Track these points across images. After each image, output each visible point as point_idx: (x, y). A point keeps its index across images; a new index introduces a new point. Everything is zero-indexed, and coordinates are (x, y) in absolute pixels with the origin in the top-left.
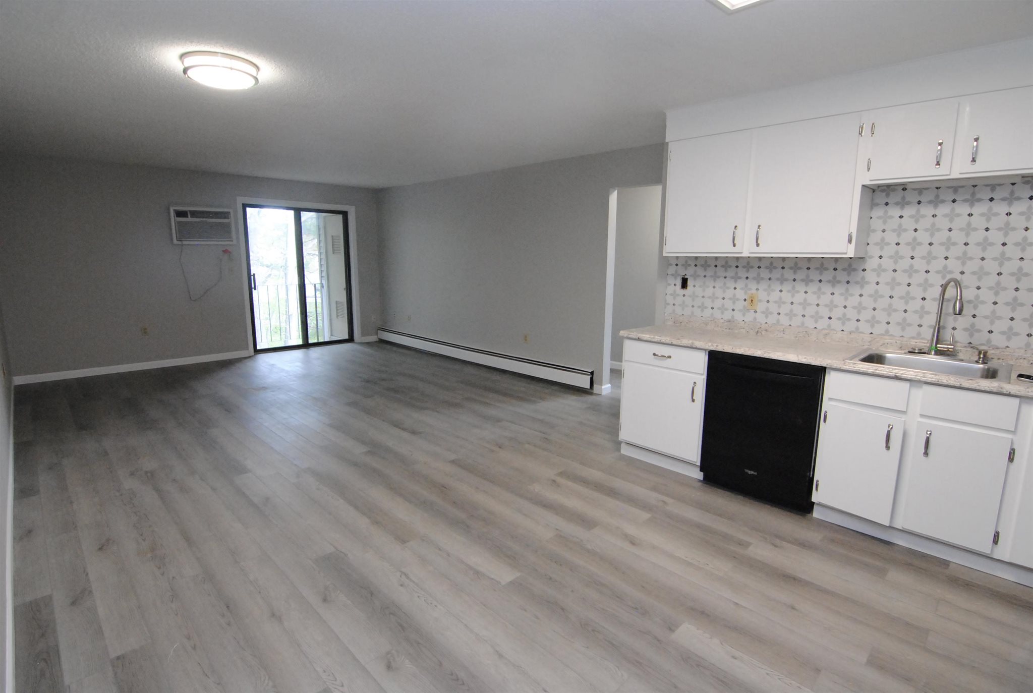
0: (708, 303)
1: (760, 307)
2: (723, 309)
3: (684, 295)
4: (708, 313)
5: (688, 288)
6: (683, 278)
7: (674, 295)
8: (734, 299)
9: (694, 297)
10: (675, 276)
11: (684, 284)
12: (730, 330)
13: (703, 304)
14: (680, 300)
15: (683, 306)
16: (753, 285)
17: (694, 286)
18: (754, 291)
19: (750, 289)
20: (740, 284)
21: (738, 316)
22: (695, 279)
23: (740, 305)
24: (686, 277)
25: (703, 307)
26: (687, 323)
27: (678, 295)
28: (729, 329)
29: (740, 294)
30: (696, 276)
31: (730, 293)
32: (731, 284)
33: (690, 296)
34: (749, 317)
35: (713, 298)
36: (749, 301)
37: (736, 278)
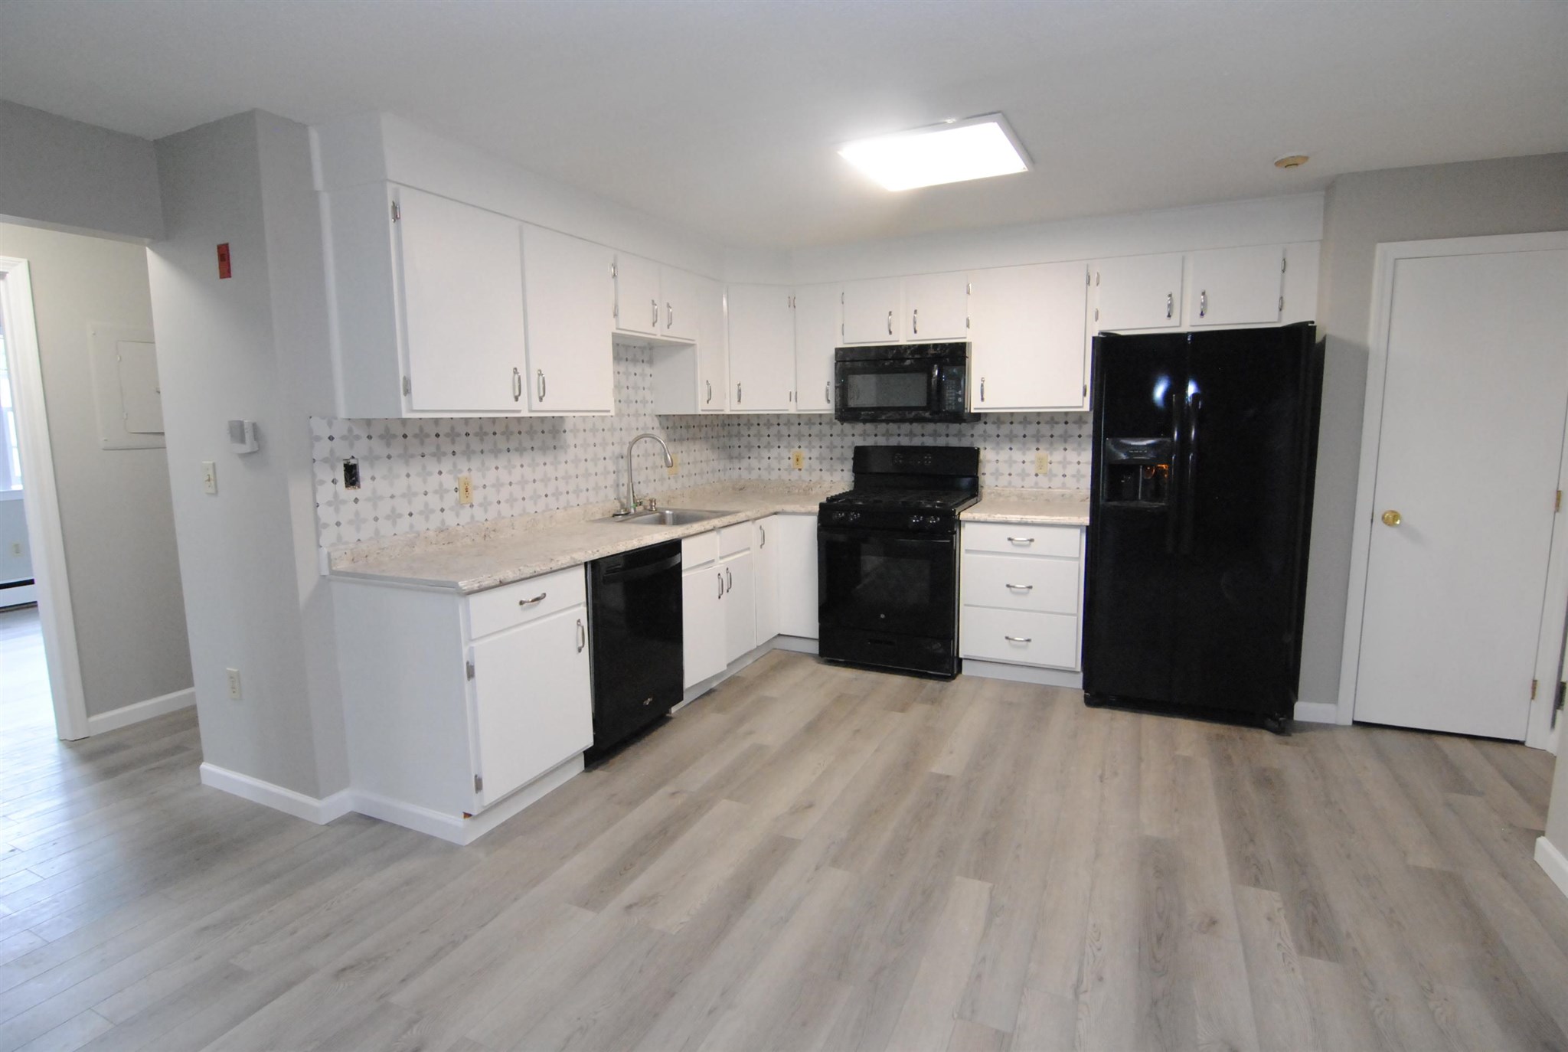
0: (403, 507)
1: (477, 496)
2: (427, 512)
3: (356, 500)
4: (404, 523)
5: (362, 484)
6: (345, 465)
7: (336, 502)
8: (441, 492)
9: (375, 499)
10: (329, 461)
11: (352, 475)
12: (450, 545)
13: (393, 510)
14: (348, 511)
15: (357, 521)
16: (463, 464)
17: (373, 478)
18: (465, 474)
19: (461, 471)
20: (446, 465)
21: (451, 519)
22: (372, 465)
23: (451, 498)
24: (353, 462)
25: (394, 516)
26: (378, 553)
27: (344, 502)
28: (449, 543)
29: (449, 481)
30: (372, 459)
31: (434, 481)
32: (432, 466)
33: (368, 499)
34: (465, 515)
35: (409, 495)
36: (462, 490)
37: (438, 455)
